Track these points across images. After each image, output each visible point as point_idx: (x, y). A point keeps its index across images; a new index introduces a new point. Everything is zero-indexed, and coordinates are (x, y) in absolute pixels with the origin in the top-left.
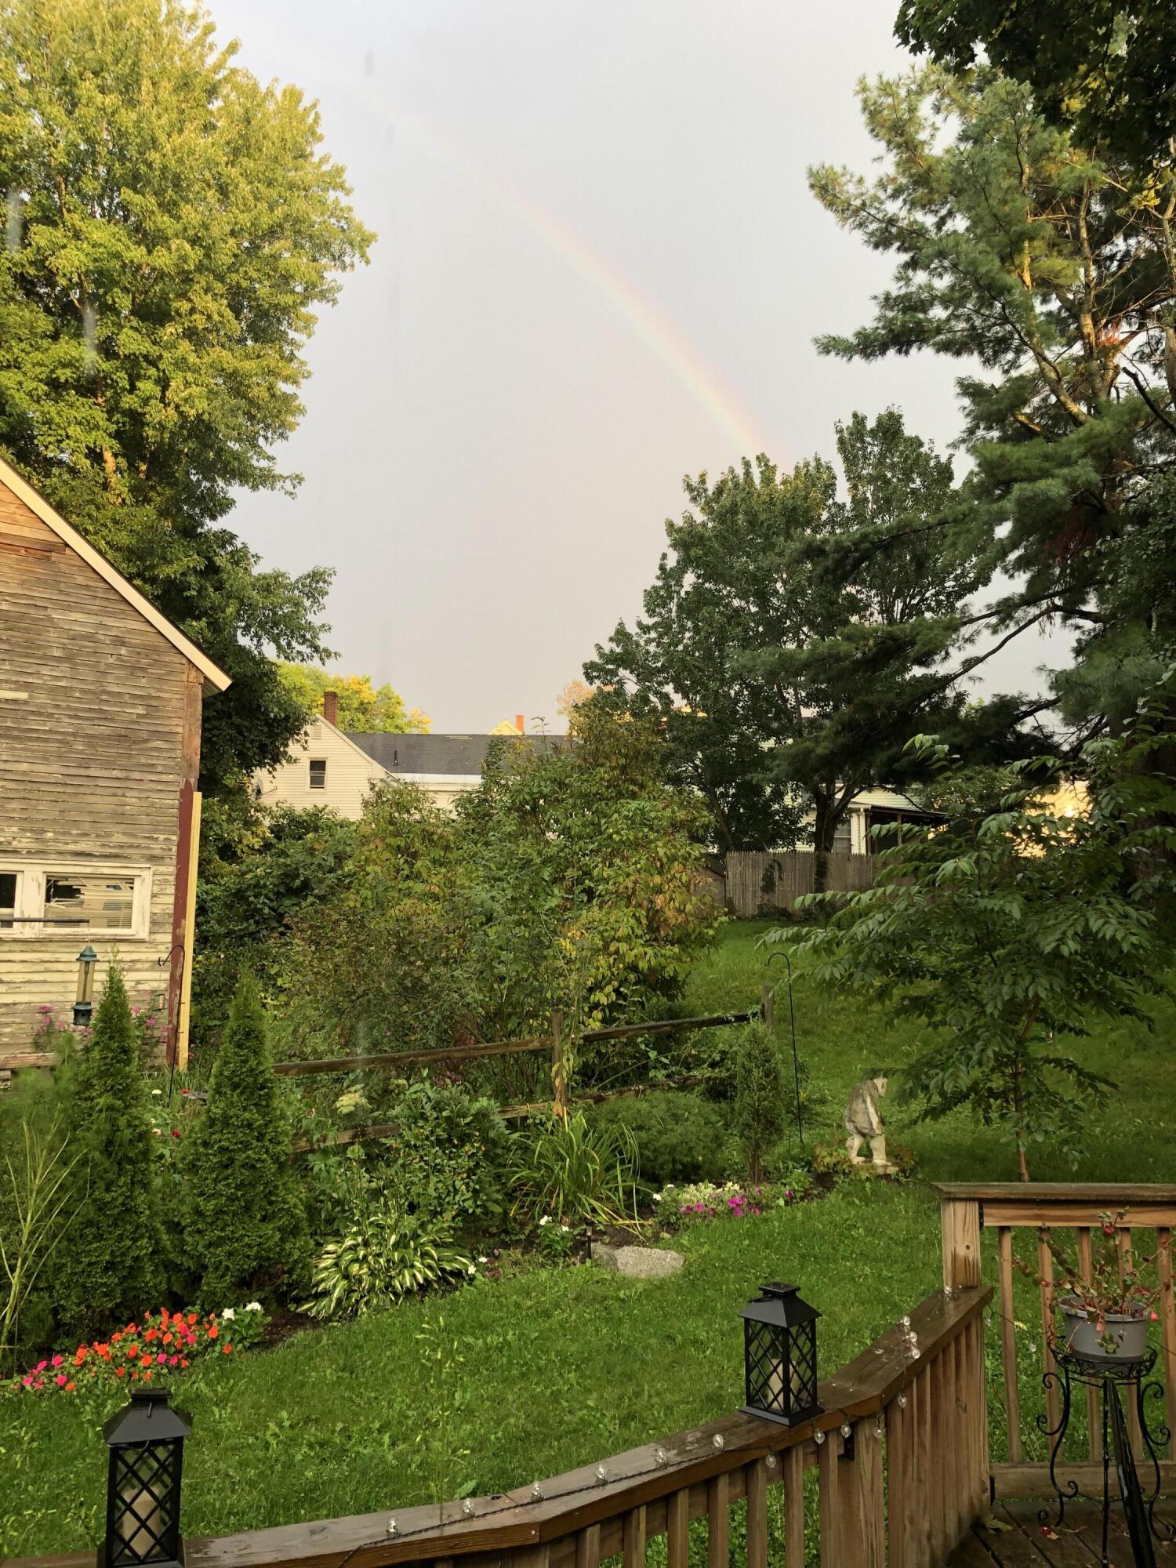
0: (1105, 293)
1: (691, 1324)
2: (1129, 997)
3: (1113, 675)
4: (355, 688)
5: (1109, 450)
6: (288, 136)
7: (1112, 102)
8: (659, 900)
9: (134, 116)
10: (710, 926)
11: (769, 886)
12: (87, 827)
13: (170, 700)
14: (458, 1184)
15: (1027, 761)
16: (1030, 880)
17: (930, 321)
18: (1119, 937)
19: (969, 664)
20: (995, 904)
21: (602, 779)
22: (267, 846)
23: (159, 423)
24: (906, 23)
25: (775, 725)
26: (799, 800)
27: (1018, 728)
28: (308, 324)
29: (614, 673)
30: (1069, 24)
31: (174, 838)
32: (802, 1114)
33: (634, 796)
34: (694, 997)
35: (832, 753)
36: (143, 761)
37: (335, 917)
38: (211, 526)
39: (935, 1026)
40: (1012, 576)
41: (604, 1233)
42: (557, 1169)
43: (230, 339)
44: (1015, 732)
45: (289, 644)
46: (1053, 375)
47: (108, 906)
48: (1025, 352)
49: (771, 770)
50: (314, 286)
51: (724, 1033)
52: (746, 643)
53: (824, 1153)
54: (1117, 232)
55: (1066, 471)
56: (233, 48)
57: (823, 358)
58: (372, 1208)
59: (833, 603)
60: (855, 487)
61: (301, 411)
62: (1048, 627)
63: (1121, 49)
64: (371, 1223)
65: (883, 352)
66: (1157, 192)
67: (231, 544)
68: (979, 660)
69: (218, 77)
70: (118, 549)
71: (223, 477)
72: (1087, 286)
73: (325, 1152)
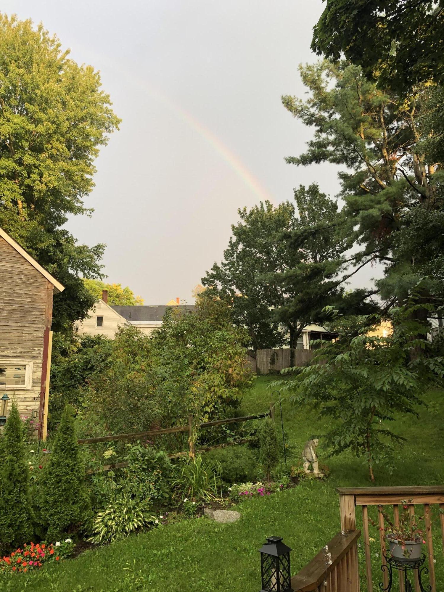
0: (391, 141)
1: (243, 542)
2: (410, 406)
3: (399, 282)
4: (115, 288)
5: (394, 198)
6: (88, 84)
7: (391, 72)
8: (230, 370)
9: (30, 77)
10: (250, 380)
11: (273, 362)
12: (7, 345)
13: (41, 296)
14: (151, 486)
15: (368, 315)
16: (371, 361)
17: (328, 151)
18: (405, 383)
19: (346, 277)
20: (358, 371)
21: (208, 323)
22: (80, 350)
23: (39, 190)
24: (315, 44)
25: (274, 301)
26: (284, 329)
27: (365, 301)
28: (96, 153)
29: (213, 282)
30: (375, 44)
31: (42, 349)
32: (286, 453)
33: (220, 329)
34: (244, 407)
35: (296, 312)
36: (30, 319)
37: (105, 378)
38: (59, 228)
39: (336, 418)
40: (360, 245)
41: (209, 504)
42: (191, 479)
43: (66, 158)
44: (363, 302)
45: (88, 273)
46: (373, 171)
47: (16, 376)
48: (363, 162)
49: (273, 318)
50: (98, 138)
51: (256, 422)
52: (262, 271)
53: (295, 469)
54: (394, 119)
55: (379, 206)
56: (68, 52)
57: (288, 165)
58: (117, 497)
59: (294, 255)
60: (301, 212)
61: (94, 185)
62: (374, 264)
63: (394, 54)
64: (117, 503)
65: (310, 163)
66: (408, 105)
67: (66, 235)
68: (349, 276)
69: (62, 63)
70: (23, 237)
71: (64, 210)
72: (384, 139)
73: (99, 474)
